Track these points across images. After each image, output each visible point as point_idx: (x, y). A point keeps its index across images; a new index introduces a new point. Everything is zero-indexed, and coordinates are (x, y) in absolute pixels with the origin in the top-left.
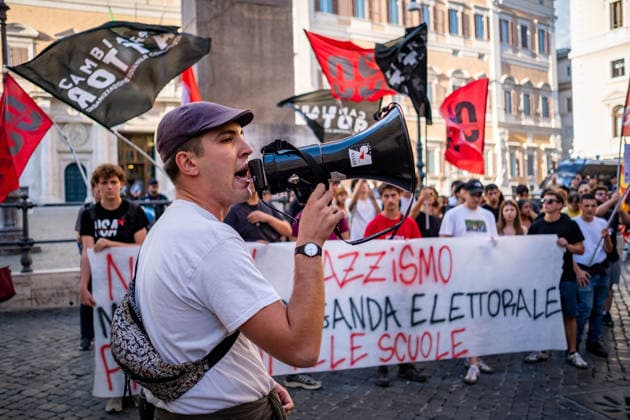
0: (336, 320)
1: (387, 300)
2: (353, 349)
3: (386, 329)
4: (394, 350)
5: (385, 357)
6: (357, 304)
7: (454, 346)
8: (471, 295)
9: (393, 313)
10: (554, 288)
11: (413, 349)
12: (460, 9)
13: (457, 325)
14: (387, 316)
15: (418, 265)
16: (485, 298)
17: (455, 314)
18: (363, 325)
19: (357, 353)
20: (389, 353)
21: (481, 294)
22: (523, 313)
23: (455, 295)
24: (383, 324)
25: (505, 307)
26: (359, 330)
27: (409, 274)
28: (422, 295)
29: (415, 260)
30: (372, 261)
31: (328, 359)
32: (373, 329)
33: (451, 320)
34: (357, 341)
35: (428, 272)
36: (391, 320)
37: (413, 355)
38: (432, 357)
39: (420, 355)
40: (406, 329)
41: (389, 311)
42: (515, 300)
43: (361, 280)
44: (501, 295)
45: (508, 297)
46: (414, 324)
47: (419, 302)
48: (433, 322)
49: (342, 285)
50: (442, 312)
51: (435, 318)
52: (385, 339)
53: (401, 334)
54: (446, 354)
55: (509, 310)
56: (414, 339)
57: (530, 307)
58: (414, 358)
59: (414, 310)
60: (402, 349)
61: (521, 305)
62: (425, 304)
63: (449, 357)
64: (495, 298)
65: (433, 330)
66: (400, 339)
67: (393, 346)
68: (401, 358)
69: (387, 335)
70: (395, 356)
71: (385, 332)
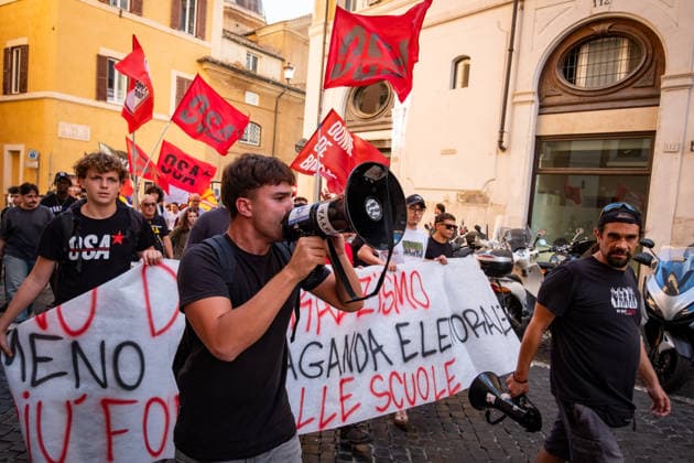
2: (342, 399)
3: (376, 369)
4: (390, 395)
5: (382, 405)
7: (449, 381)
9: (380, 348)
13: (447, 356)
14: (374, 353)
17: (445, 342)
18: (351, 367)
19: (349, 404)
20: (386, 398)
22: (494, 330)
23: (440, 320)
24: (370, 364)
26: (348, 373)
28: (407, 324)
31: (318, 416)
33: (442, 350)
34: (348, 388)
35: (401, 300)
36: (380, 357)
37: (412, 398)
39: (418, 397)
40: (399, 367)
41: (374, 347)
46: (406, 360)
47: (405, 333)
48: (425, 354)
50: (432, 344)
51: (426, 350)
52: (377, 381)
53: (394, 373)
54: (444, 391)
56: (409, 378)
58: (412, 403)
59: (403, 343)
60: (398, 393)
62: (413, 334)
63: (446, 395)
65: (427, 363)
66: (394, 378)
67: (389, 390)
68: (399, 403)
69: (378, 377)
70: (392, 402)
71: (376, 373)
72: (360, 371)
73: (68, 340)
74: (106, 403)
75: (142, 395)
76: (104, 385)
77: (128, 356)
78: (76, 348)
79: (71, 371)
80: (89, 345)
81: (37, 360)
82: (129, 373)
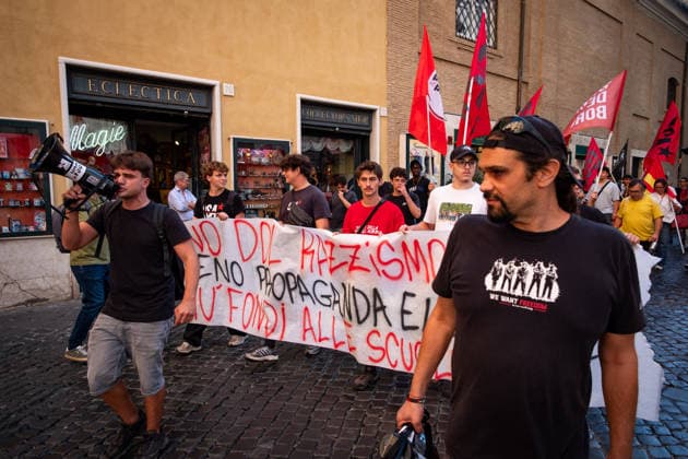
0: (335, 302)
1: (375, 292)
3: (375, 325)
4: (385, 351)
5: (375, 358)
9: (383, 308)
11: (407, 358)
14: (376, 311)
15: (403, 260)
18: (350, 316)
20: (378, 354)
24: (371, 319)
27: (394, 269)
28: (413, 295)
29: (399, 255)
31: (331, 337)
36: (380, 314)
37: (407, 364)
41: (378, 305)
43: (346, 268)
46: (405, 328)
47: (410, 304)
52: (374, 336)
53: (391, 334)
56: (406, 346)
58: (407, 369)
59: (404, 312)
60: (394, 353)
62: (415, 309)
66: (391, 338)
67: (384, 346)
68: (393, 363)
69: (377, 332)
70: (386, 358)
71: (374, 328)
72: (360, 322)
73: (213, 257)
74: (230, 290)
75: (245, 289)
76: (229, 281)
78: (216, 261)
79: (214, 274)
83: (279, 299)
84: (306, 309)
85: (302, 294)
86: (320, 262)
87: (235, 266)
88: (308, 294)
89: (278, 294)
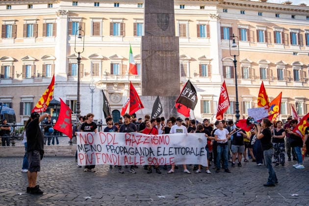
0: (136, 153)
1: (150, 148)
2: (141, 160)
4: (152, 162)
6: (142, 149)
7: (170, 162)
8: (176, 148)
9: (152, 152)
10: (203, 148)
11: (158, 162)
12: (298, 32)
13: (171, 156)
14: (150, 153)
16: (180, 150)
17: (170, 153)
18: (144, 155)
19: (142, 162)
20: (151, 162)
21: (179, 148)
22: (193, 154)
23: (170, 148)
24: (149, 155)
25: (187, 152)
26: (143, 156)
27: (156, 142)
28: (160, 147)
29: (158, 139)
30: (145, 138)
31: (134, 162)
32: (146, 156)
33: (169, 155)
34: (142, 158)
35: (162, 141)
36: (152, 153)
38: (164, 164)
39: (160, 163)
40: (156, 156)
42: (190, 150)
43: (143, 143)
44: (186, 149)
45: (188, 150)
46: (158, 155)
47: (160, 149)
48: (164, 155)
49: (138, 144)
50: (167, 152)
51: (165, 154)
54: (168, 163)
55: (188, 153)
56: (158, 160)
57: (195, 152)
59: (158, 152)
60: (155, 162)
61: (192, 151)
62: (161, 150)
64: (183, 150)
65: (164, 157)
66: (154, 158)
68: (154, 164)
71: (150, 157)
73: (90, 145)
74: (96, 154)
75: (102, 152)
76: (96, 151)
77: (99, 147)
79: (91, 149)
80: (93, 145)
81: (85, 149)
82: (99, 150)
83: (118, 154)
84: (126, 157)
85: (124, 152)
86: (133, 142)
87: (99, 146)
88: (127, 152)
89: (118, 152)
